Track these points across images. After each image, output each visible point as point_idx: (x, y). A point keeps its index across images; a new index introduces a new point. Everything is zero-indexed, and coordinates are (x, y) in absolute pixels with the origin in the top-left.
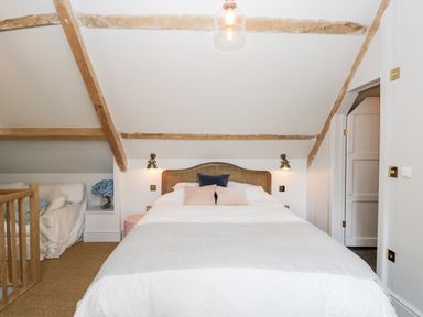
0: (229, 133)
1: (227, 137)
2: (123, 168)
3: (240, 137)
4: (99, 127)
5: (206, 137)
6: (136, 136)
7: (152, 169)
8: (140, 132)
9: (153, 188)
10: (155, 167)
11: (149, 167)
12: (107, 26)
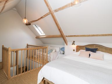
0: (98, 34)
1: (97, 35)
2: (67, 45)
3: (103, 35)
4: (60, 34)
5: (89, 36)
6: (69, 36)
7: (73, 45)
8: (70, 35)
9: (74, 50)
10: (74, 45)
11: (72, 44)
12: (58, 11)
